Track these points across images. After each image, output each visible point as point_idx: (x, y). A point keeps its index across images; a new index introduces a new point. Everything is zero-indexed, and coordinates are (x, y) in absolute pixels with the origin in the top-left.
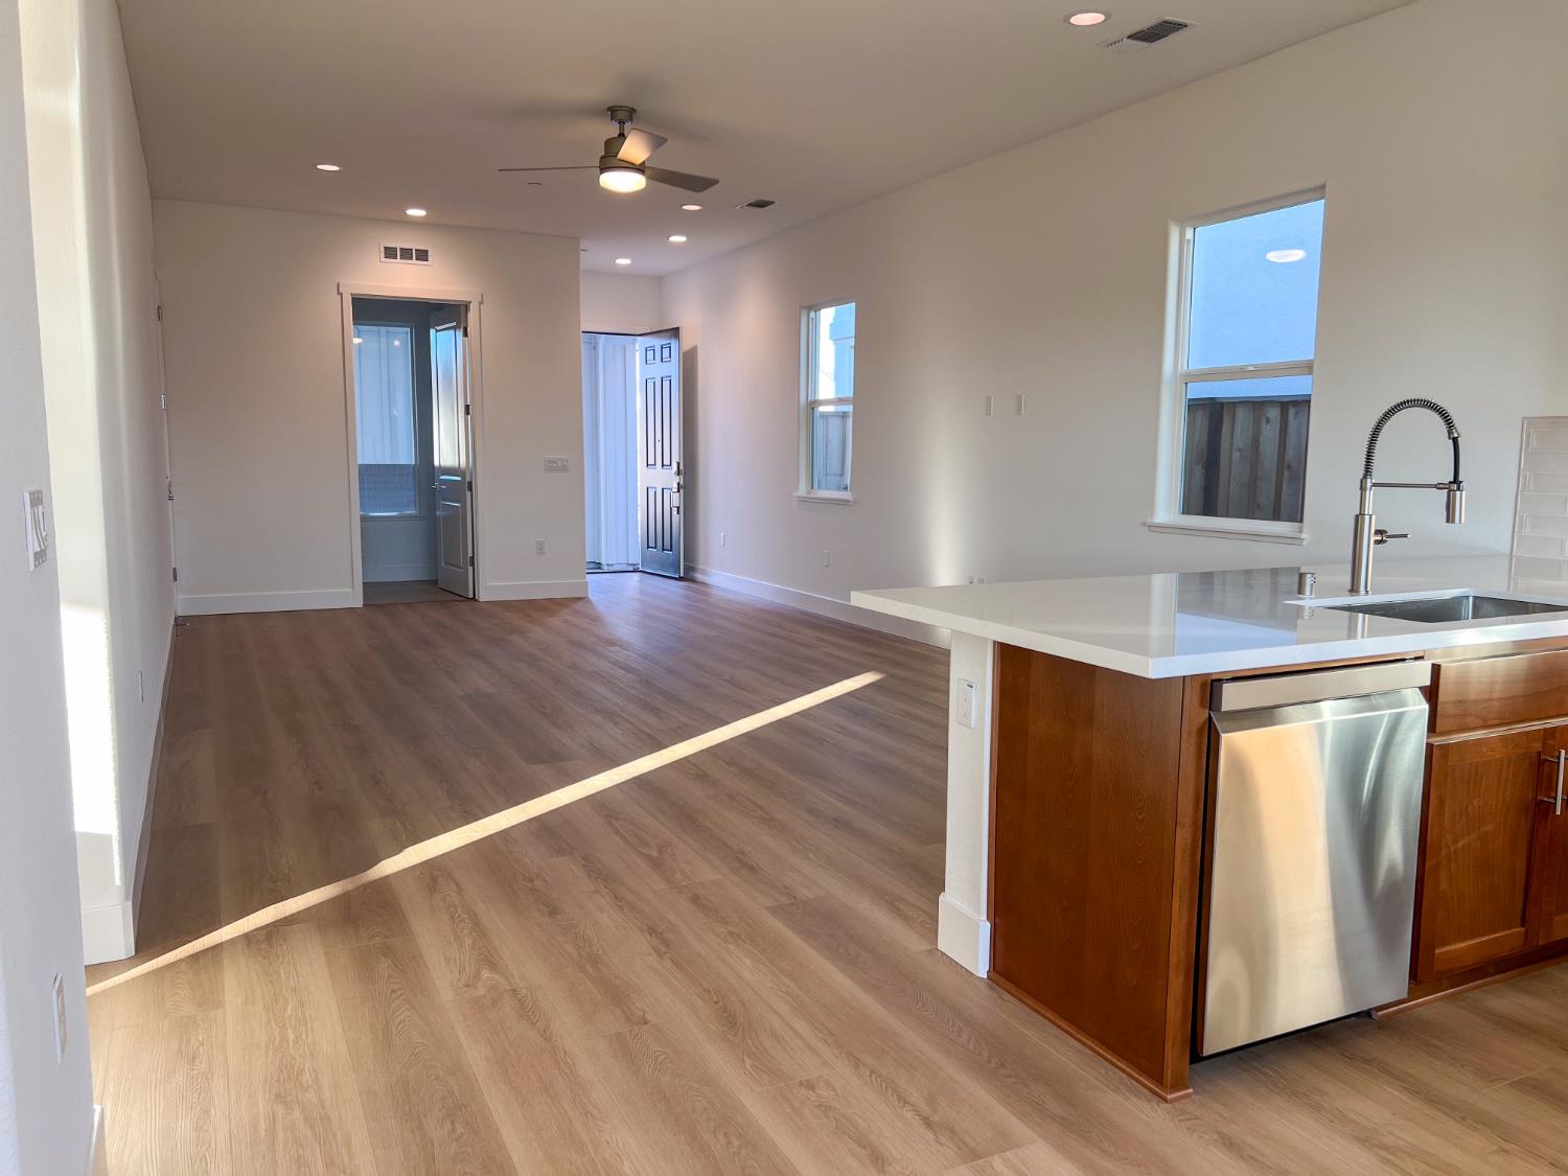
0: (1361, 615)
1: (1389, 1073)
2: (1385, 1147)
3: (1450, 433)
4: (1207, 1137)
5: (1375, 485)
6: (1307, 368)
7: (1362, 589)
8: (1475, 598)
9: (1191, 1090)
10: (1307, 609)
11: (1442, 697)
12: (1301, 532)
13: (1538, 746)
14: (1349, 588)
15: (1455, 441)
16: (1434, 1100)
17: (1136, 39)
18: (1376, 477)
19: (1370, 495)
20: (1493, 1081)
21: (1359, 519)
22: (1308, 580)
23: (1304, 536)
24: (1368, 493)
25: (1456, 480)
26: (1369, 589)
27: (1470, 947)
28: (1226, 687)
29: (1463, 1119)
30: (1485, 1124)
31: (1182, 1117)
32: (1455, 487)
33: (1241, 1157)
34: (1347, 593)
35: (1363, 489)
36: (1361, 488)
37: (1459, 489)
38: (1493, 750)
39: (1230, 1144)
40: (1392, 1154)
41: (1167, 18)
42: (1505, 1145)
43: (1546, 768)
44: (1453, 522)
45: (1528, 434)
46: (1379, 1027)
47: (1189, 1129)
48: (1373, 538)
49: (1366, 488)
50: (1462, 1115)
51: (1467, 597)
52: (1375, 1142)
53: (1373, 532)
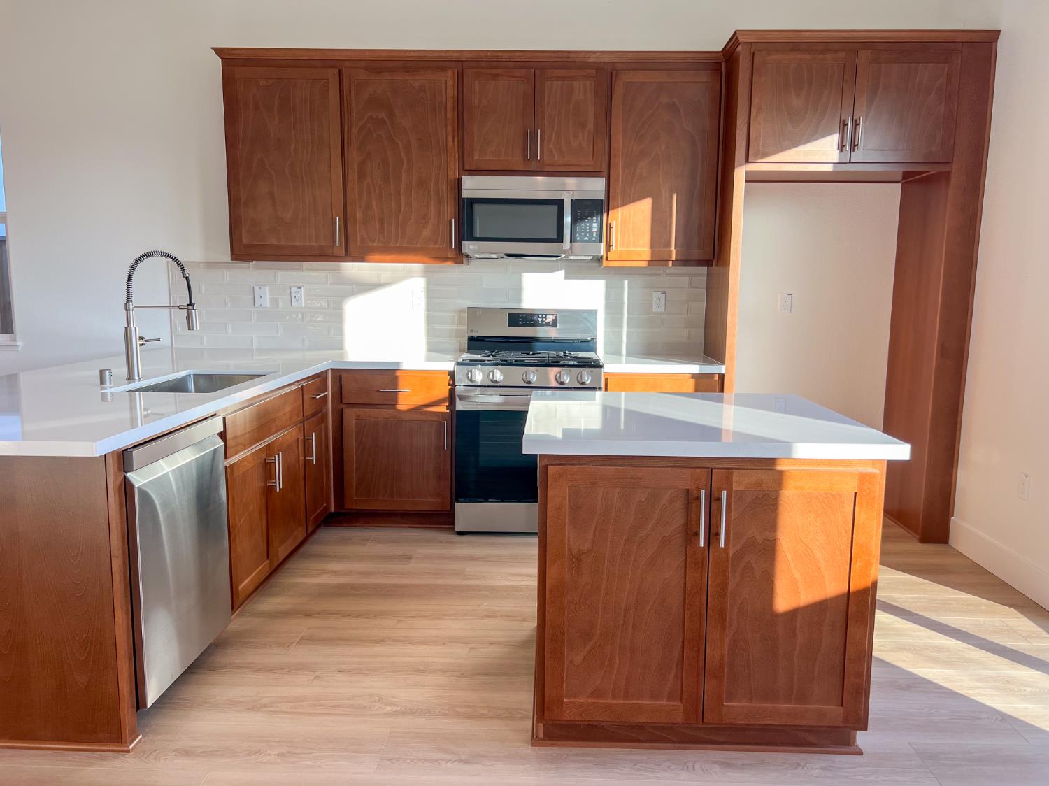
0: (137, 393)
1: (238, 668)
2: (265, 706)
3: (183, 273)
4: (169, 757)
5: (135, 307)
7: (136, 376)
8: (194, 375)
9: (141, 736)
10: (109, 394)
11: (228, 437)
12: (15, 340)
13: (264, 456)
14: (126, 376)
15: (187, 278)
16: (270, 670)
18: (136, 300)
19: (133, 313)
20: (288, 646)
21: (127, 330)
22: (107, 374)
23: (18, 343)
24: (131, 312)
25: (191, 304)
26: (140, 376)
27: (251, 580)
28: (135, 453)
29: (289, 671)
30: (301, 669)
31: (146, 755)
32: (191, 307)
33: (198, 755)
34: (127, 381)
35: (127, 310)
36: (126, 310)
37: (193, 309)
38: (250, 462)
39: (187, 753)
40: (271, 707)
42: (316, 674)
43: (268, 467)
44: (193, 329)
46: (217, 646)
47: (155, 759)
48: (139, 342)
49: (129, 309)
50: (288, 670)
51: (190, 375)
52: (259, 706)
53: (138, 338)
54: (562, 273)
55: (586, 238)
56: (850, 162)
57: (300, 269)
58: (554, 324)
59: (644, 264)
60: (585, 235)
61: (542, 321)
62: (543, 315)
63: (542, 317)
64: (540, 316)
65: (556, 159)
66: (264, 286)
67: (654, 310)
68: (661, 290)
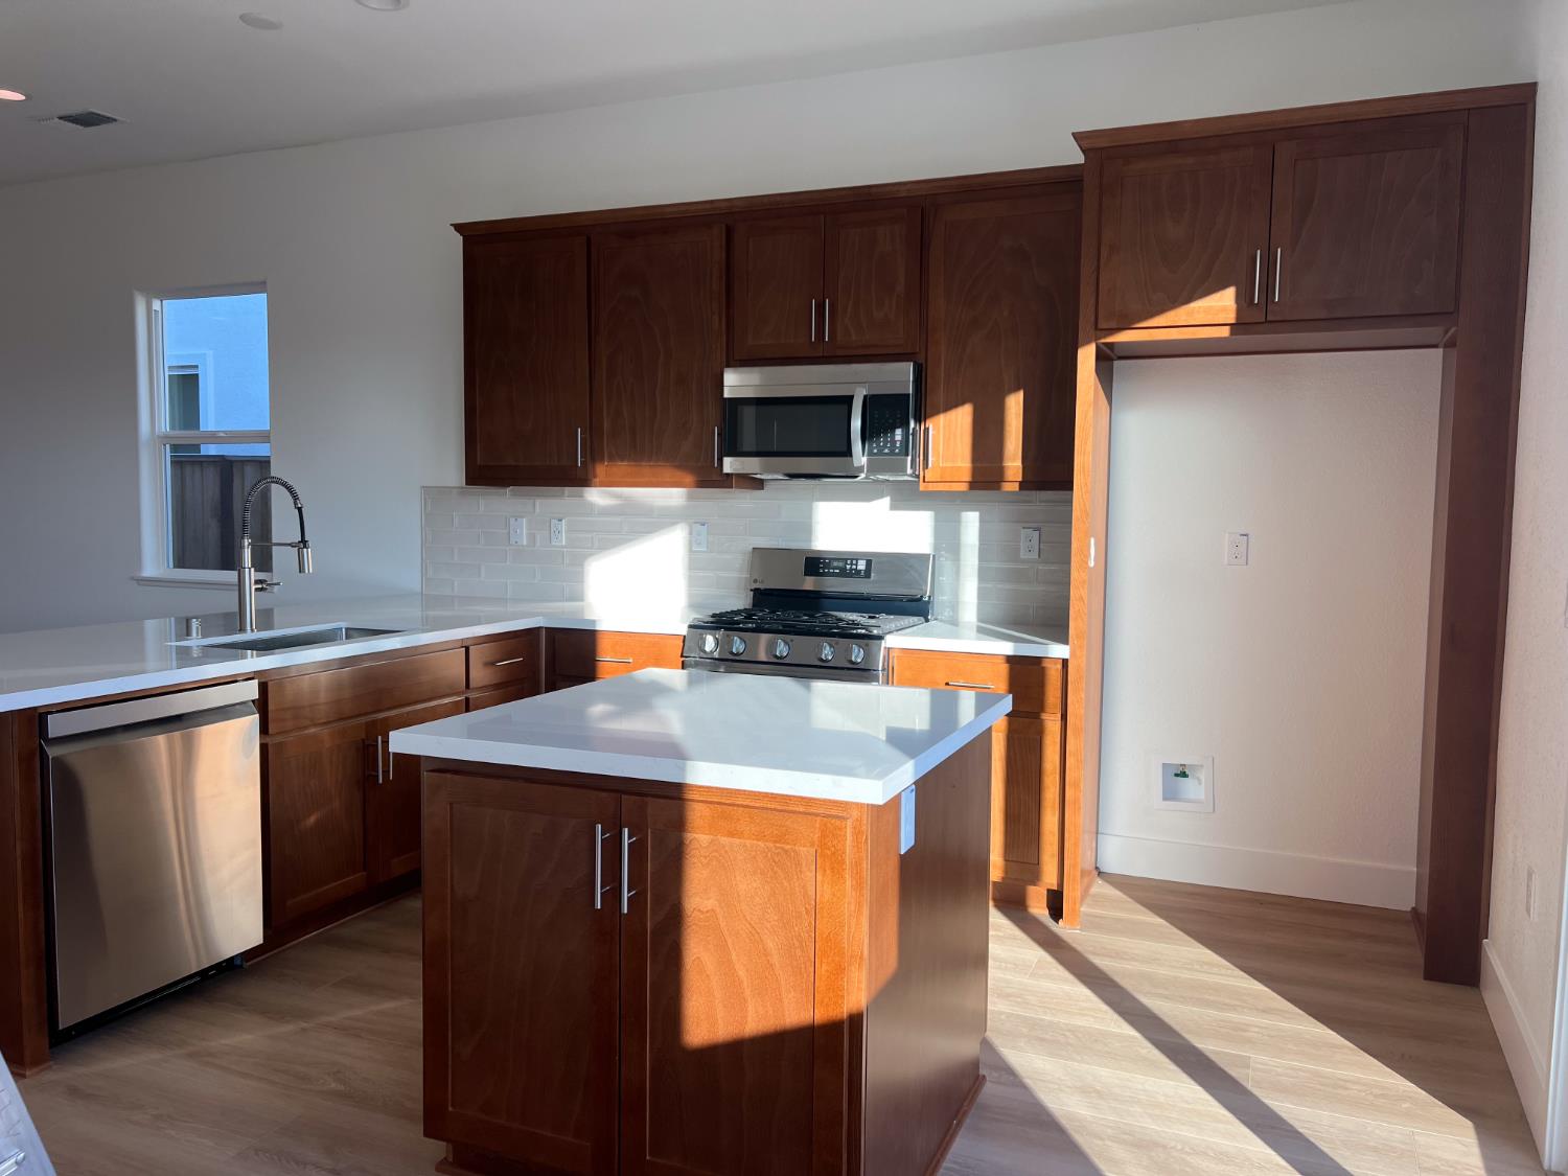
3: (295, 504)
5: (249, 543)
6: (263, 437)
7: (249, 628)
8: (347, 629)
11: (271, 707)
13: (360, 735)
15: (300, 510)
17: (70, 121)
19: (248, 551)
22: (194, 624)
24: (246, 549)
25: (304, 542)
26: (253, 627)
27: (318, 894)
32: (303, 545)
37: (305, 547)
38: (324, 742)
41: (92, 110)
43: (369, 751)
44: (304, 572)
45: (425, 499)
48: (253, 587)
49: (244, 546)
51: (341, 628)
53: (253, 582)
54: (886, 501)
55: (886, 451)
56: (1266, 321)
57: (562, 495)
58: (868, 573)
59: (964, 487)
60: (885, 446)
61: (851, 569)
62: (852, 560)
63: (852, 564)
64: (849, 562)
65: (854, 338)
66: (522, 517)
67: (1022, 557)
68: (1035, 525)
